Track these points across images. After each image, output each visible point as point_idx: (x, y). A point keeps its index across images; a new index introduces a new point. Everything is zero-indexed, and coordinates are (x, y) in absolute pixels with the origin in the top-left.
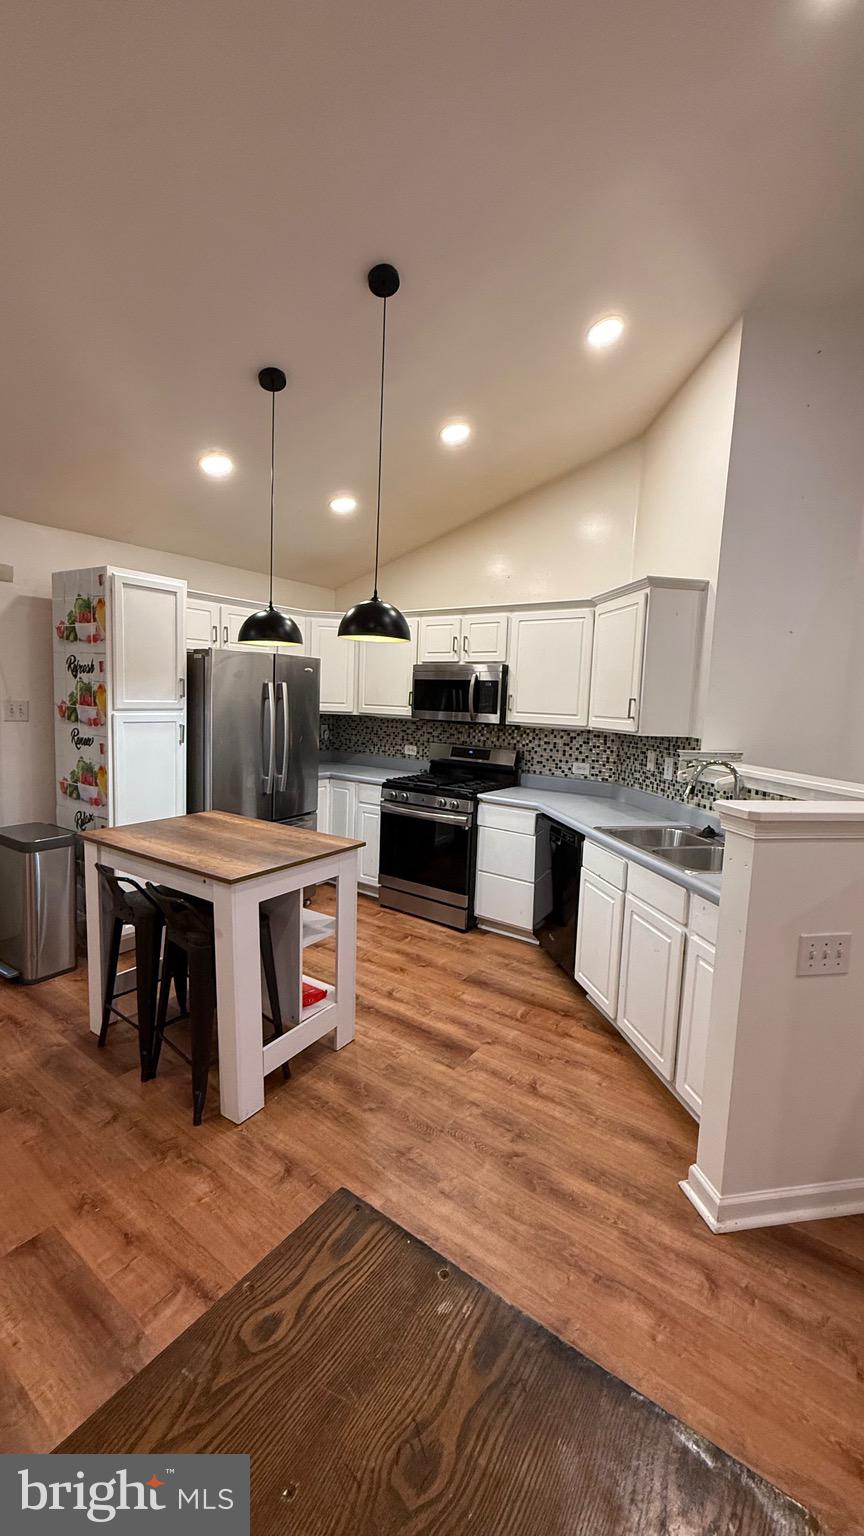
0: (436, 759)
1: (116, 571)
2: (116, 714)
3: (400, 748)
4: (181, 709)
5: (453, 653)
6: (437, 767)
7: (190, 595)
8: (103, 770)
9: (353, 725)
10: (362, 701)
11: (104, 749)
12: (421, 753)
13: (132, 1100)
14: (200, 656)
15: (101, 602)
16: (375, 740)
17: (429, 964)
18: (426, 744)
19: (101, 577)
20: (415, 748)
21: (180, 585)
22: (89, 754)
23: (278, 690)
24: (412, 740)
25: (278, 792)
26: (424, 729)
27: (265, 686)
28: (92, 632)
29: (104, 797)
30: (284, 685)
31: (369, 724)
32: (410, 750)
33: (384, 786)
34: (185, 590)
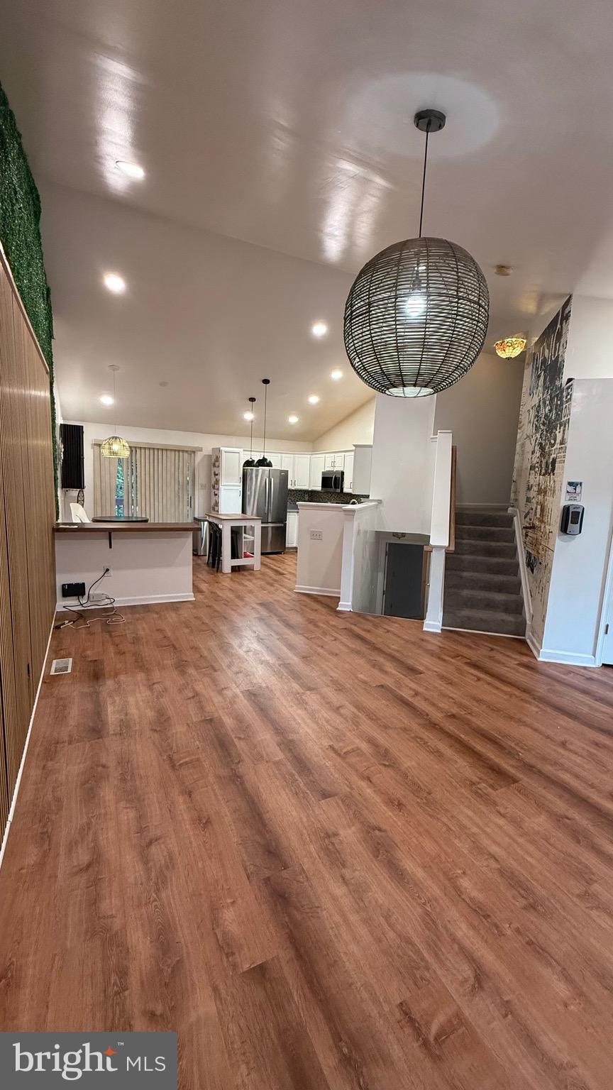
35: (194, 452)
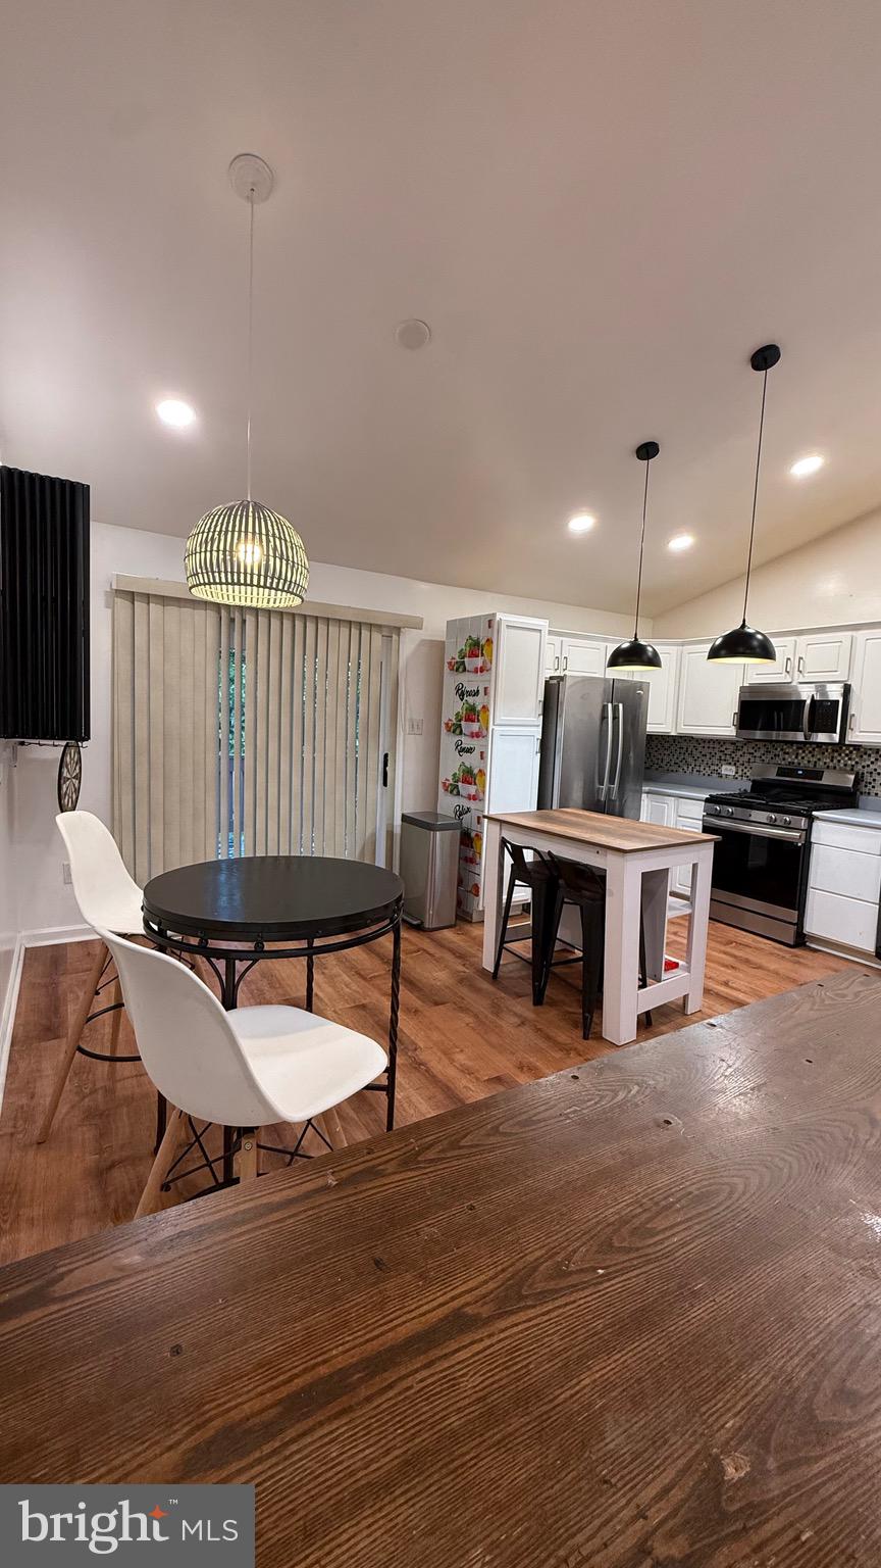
0: (759, 778)
1: (504, 618)
2: (496, 728)
3: (716, 768)
4: (538, 726)
5: (785, 673)
6: (760, 787)
7: (550, 633)
8: (482, 773)
9: (667, 745)
10: (681, 720)
11: (484, 755)
12: (740, 773)
13: (530, 1015)
14: (555, 681)
15: (489, 641)
16: (690, 760)
17: (759, 967)
18: (746, 764)
19: (490, 621)
20: (734, 768)
21: (543, 624)
22: (471, 760)
23: (615, 709)
24: (730, 761)
25: (610, 800)
26: (745, 748)
27: (604, 709)
28: (480, 665)
29: (481, 794)
30: (621, 706)
31: (684, 745)
32: (728, 770)
33: (707, 801)
34: (547, 628)
35: (398, 630)
